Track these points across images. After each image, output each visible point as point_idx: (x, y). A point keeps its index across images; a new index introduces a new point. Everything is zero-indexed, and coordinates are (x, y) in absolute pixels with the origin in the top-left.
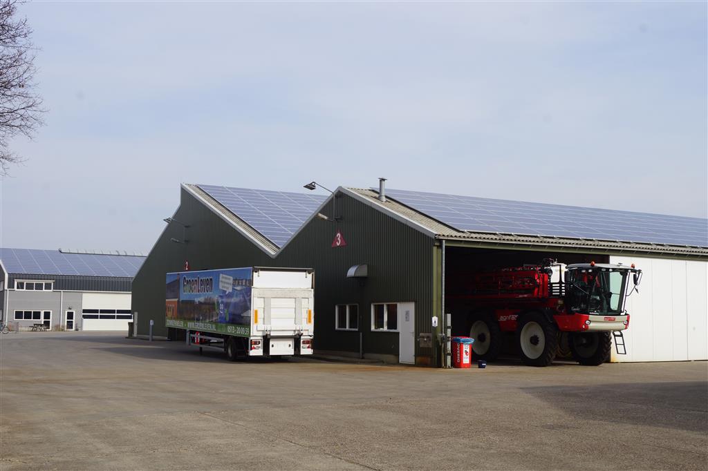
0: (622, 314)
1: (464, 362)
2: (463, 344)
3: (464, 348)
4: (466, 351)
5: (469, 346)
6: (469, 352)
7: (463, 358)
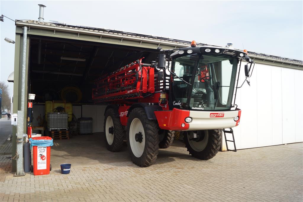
0: (232, 109)
1: (38, 169)
2: (37, 146)
3: (38, 151)
4: (41, 155)
5: (46, 149)
6: (46, 156)
7: (38, 163)
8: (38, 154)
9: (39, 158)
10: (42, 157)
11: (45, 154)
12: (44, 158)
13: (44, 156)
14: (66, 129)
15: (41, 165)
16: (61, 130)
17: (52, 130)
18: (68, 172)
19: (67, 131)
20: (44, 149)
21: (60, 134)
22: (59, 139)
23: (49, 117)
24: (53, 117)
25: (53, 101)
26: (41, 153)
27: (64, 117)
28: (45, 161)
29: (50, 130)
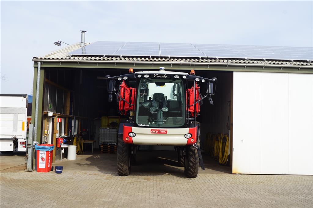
1: (40, 167)
2: (39, 151)
3: (40, 154)
4: (42, 157)
5: (45, 153)
6: (45, 158)
7: (39, 163)
8: (40, 156)
9: (40, 159)
10: (42, 159)
11: (44, 157)
12: (44, 160)
13: (43, 158)
14: (115, 144)
15: (42, 165)
16: (110, 144)
17: (101, 144)
18: (61, 172)
19: (116, 146)
20: (44, 153)
21: (108, 148)
22: (108, 153)
23: (99, 131)
24: (102, 132)
25: (108, 116)
26: (42, 156)
27: (113, 132)
28: (45, 162)
29: (100, 144)
